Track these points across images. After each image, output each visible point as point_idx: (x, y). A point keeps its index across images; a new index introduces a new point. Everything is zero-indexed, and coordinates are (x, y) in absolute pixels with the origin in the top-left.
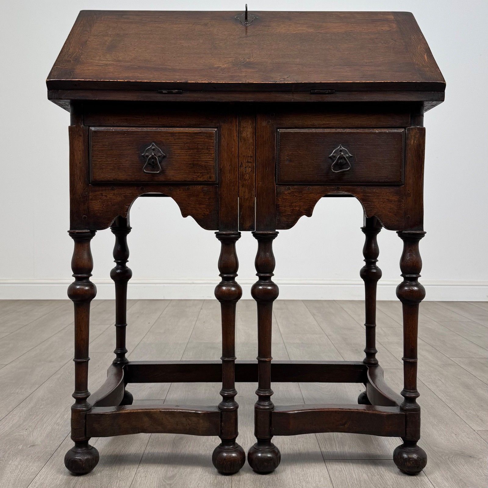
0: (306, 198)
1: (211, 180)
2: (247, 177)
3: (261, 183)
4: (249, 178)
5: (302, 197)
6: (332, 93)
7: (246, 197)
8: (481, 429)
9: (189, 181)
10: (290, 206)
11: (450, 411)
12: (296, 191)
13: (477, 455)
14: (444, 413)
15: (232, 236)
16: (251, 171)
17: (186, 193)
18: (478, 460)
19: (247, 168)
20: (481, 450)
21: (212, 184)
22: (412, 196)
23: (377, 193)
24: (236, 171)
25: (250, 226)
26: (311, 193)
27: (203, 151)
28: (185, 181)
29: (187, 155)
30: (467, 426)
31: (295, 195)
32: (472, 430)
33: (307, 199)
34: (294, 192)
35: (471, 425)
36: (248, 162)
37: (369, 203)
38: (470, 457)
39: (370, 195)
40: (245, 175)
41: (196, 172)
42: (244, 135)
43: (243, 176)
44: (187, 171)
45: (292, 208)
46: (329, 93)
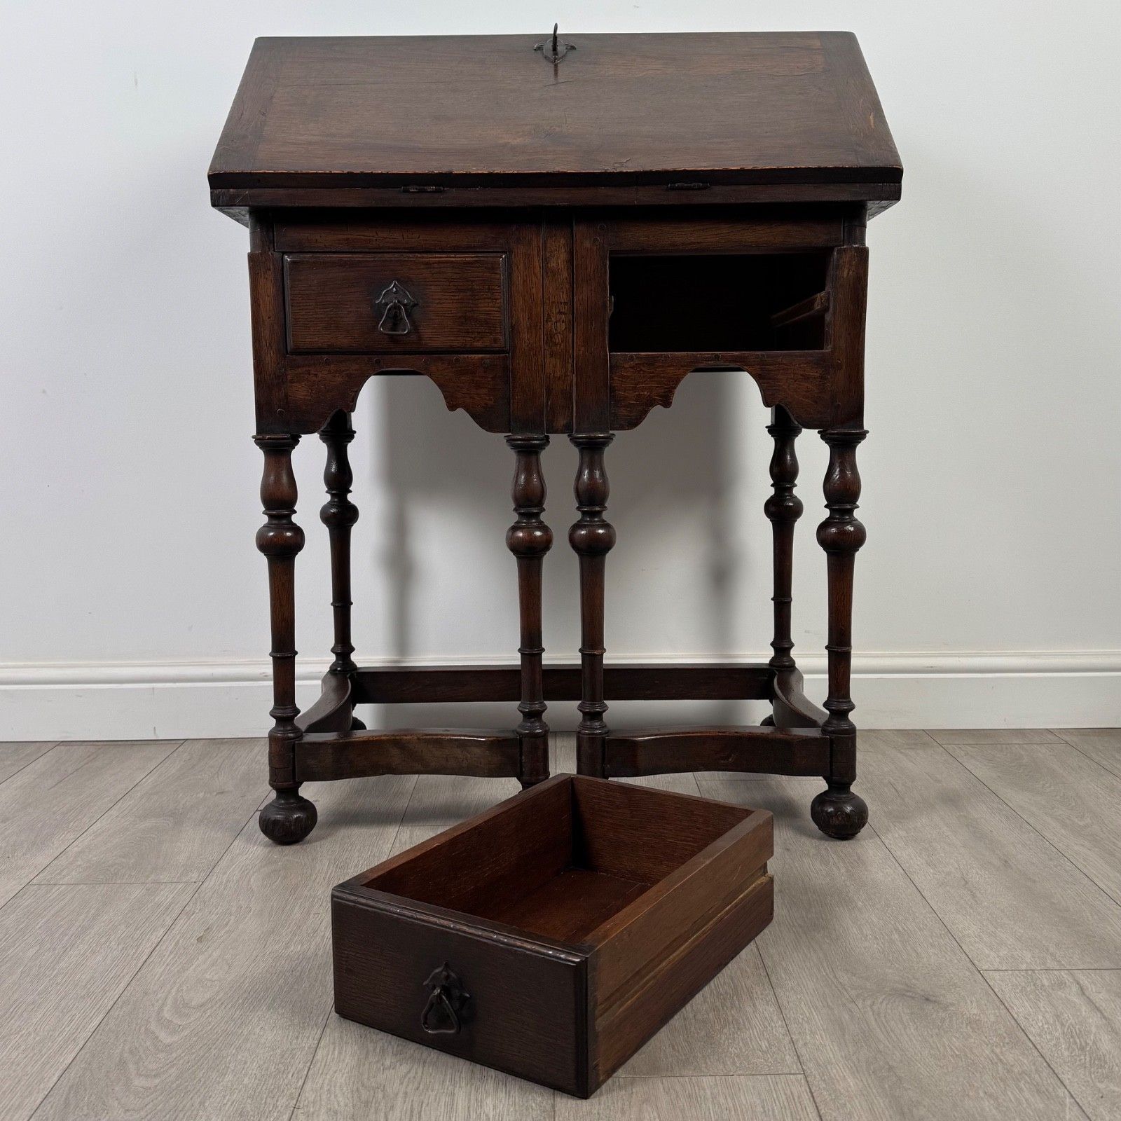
0: (662, 375)
1: (496, 345)
2: (558, 339)
3: (583, 349)
4: (562, 341)
5: (654, 373)
6: (705, 188)
7: (558, 374)
9: (458, 347)
10: (634, 389)
12: (644, 363)
15: (534, 442)
16: (566, 328)
17: (452, 368)
19: (558, 324)
21: (499, 352)
22: (844, 367)
23: (784, 364)
24: (540, 328)
25: (564, 426)
26: (669, 366)
27: (482, 294)
28: (451, 347)
29: (454, 301)
31: (641, 370)
33: (663, 377)
34: (640, 364)
36: (560, 313)
37: (770, 381)
39: (772, 367)
40: (556, 337)
41: (470, 331)
42: (552, 264)
43: (552, 338)
44: (455, 330)
45: (637, 393)
46: (699, 189)
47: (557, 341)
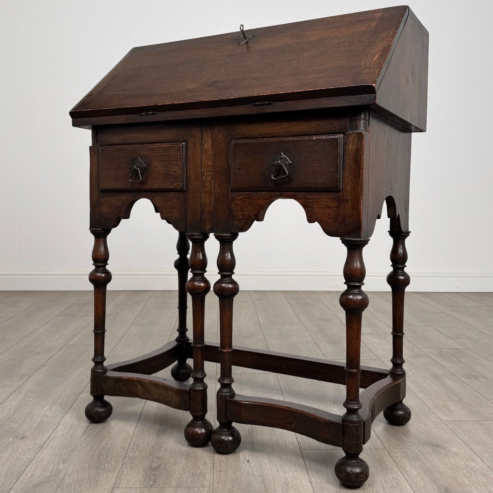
0: (255, 204)
1: (178, 188)
2: (207, 184)
3: (218, 190)
4: (209, 186)
5: (251, 203)
6: (270, 104)
7: (207, 202)
8: (448, 419)
9: (163, 188)
10: (242, 211)
11: (420, 401)
12: (246, 197)
13: (443, 444)
14: (414, 404)
15: (195, 237)
16: (211, 179)
17: (163, 199)
18: (445, 449)
19: (208, 176)
20: (447, 440)
21: (181, 191)
22: (350, 202)
23: (317, 199)
24: (200, 179)
25: (209, 229)
26: (258, 199)
27: (173, 162)
28: (161, 188)
29: (162, 166)
30: (436, 416)
31: (245, 201)
32: (439, 420)
33: (255, 205)
34: (244, 198)
35: (439, 415)
36: (208, 171)
37: (310, 208)
38: (438, 446)
39: (310, 201)
40: (206, 183)
41: (168, 180)
42: (205, 147)
43: (204, 184)
44: (162, 180)
45: (243, 213)
46: (267, 104)
47: (207, 185)
